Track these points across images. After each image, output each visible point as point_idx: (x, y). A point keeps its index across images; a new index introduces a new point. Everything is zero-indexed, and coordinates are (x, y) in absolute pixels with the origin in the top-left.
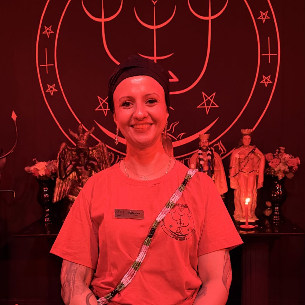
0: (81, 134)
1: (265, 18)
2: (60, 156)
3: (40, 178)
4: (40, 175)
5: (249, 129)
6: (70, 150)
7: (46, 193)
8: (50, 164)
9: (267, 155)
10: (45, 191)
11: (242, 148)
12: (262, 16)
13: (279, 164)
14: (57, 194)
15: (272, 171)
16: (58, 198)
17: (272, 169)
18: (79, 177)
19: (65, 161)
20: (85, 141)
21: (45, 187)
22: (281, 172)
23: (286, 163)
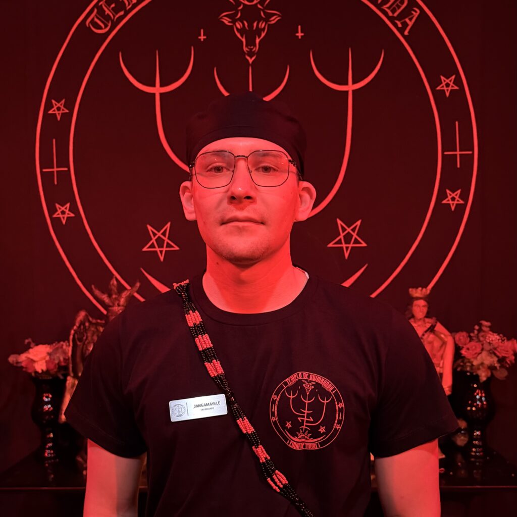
0: (116, 294)
1: (450, 88)
2: (74, 336)
3: (37, 375)
4: (37, 370)
5: (424, 289)
6: (94, 324)
7: (47, 403)
8: (57, 349)
9: (457, 336)
10: (46, 400)
12: (444, 84)
13: (481, 353)
15: (468, 364)
17: (468, 361)
19: (84, 344)
20: (122, 308)
21: (46, 393)
22: (484, 367)
23: (494, 350)
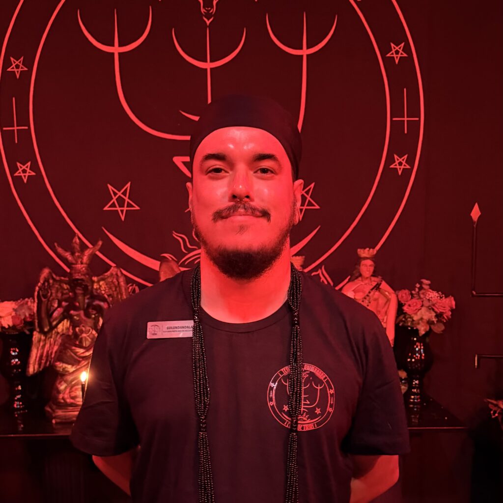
0: (79, 252)
1: (399, 55)
2: (38, 292)
3: (4, 330)
4: (4, 325)
5: (371, 250)
6: (58, 281)
7: (15, 357)
8: (22, 305)
9: (400, 293)
10: (13, 354)
11: (359, 280)
12: (394, 51)
13: (421, 309)
14: (36, 360)
15: (409, 319)
16: (36, 366)
17: (409, 316)
18: (75, 330)
19: (48, 300)
20: (85, 265)
21: (13, 348)
22: (423, 322)
23: (432, 306)
